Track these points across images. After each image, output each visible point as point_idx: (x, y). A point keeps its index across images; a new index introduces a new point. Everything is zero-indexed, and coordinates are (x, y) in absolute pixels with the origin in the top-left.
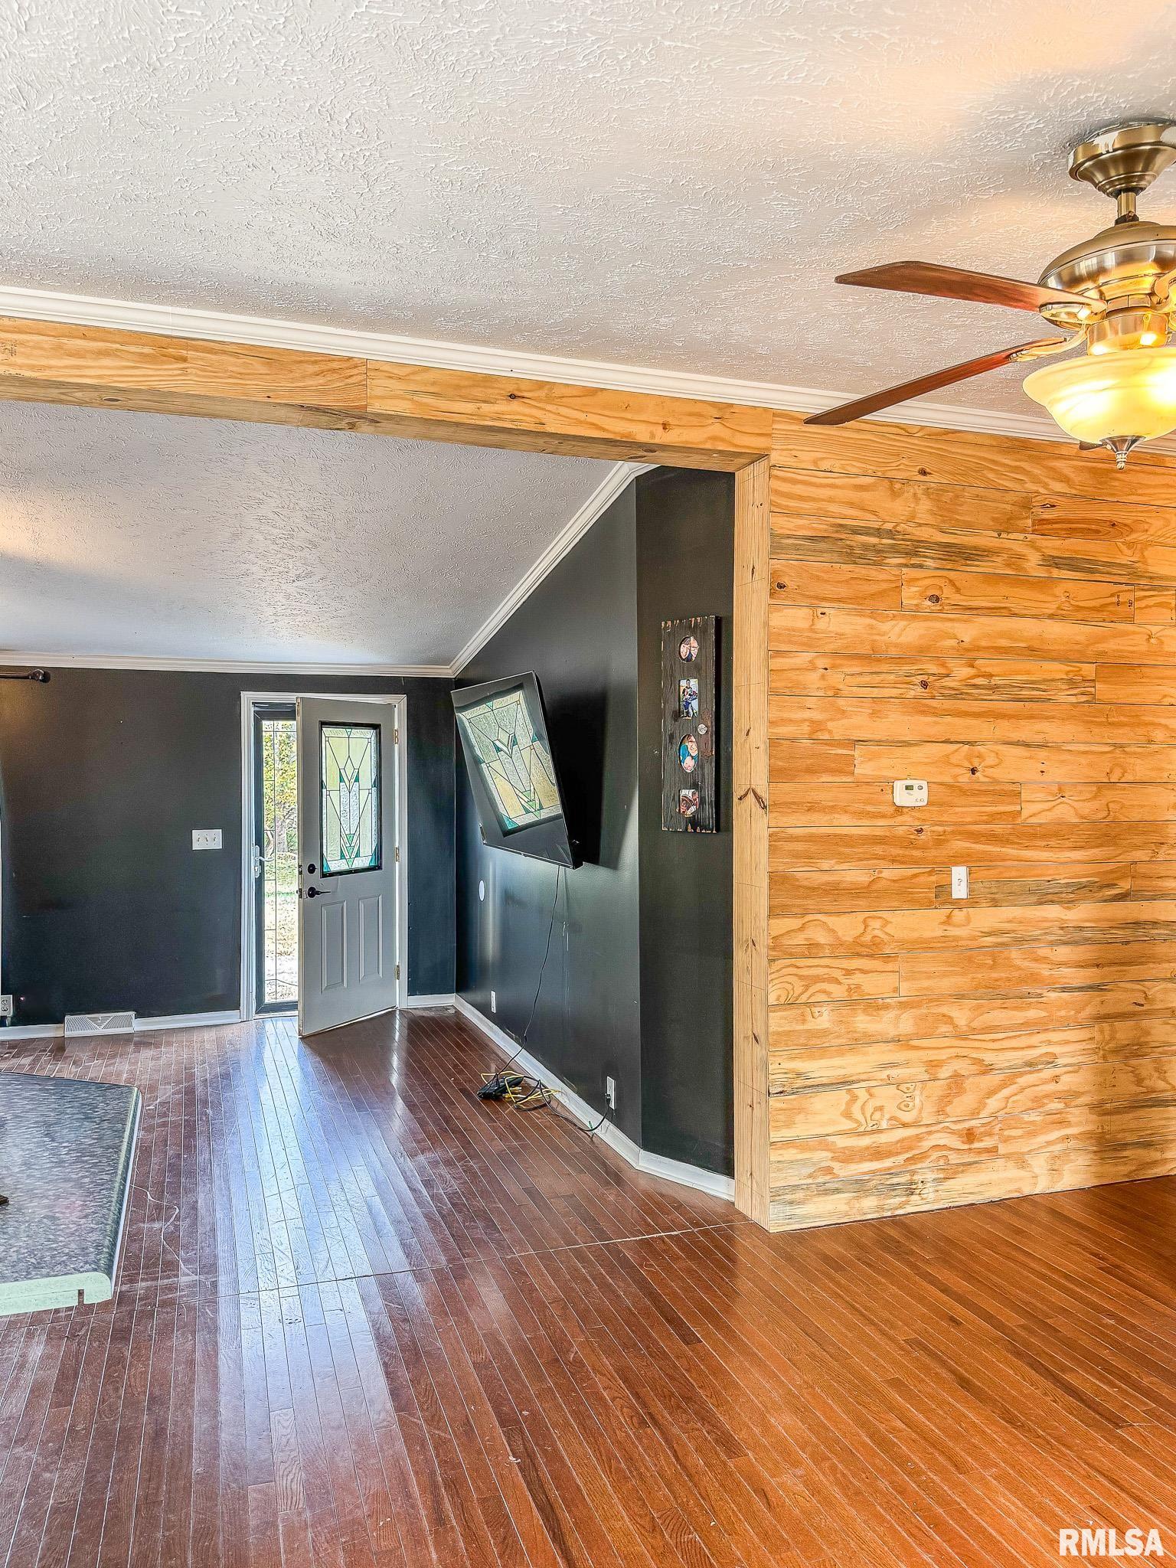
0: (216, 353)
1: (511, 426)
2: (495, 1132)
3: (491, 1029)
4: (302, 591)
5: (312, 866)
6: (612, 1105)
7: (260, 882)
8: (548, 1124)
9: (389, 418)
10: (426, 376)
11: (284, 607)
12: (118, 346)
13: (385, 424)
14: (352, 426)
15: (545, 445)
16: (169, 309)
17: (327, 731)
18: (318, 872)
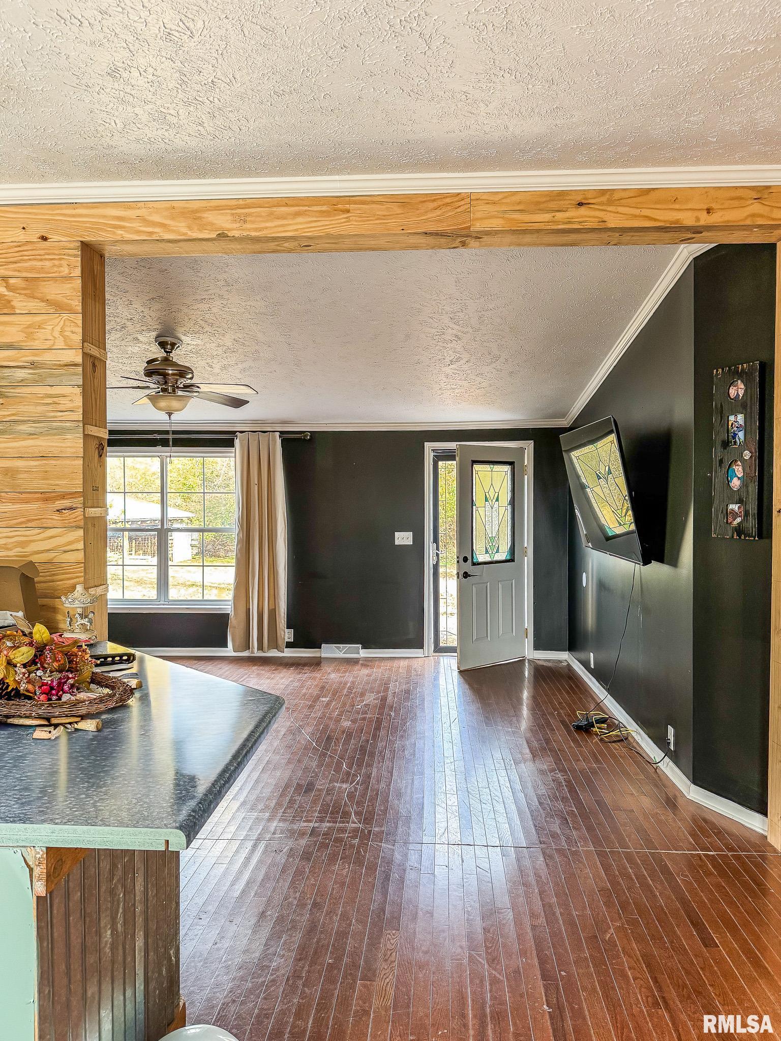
0: (368, 204)
1: (579, 227)
2: (582, 755)
3: (590, 679)
4: (455, 371)
5: (466, 558)
6: (672, 748)
7: (436, 567)
8: (622, 754)
9: (488, 233)
10: (514, 198)
11: (446, 384)
12: (307, 208)
13: (486, 239)
14: (464, 244)
15: (608, 238)
16: (337, 177)
17: (477, 467)
18: (469, 561)
